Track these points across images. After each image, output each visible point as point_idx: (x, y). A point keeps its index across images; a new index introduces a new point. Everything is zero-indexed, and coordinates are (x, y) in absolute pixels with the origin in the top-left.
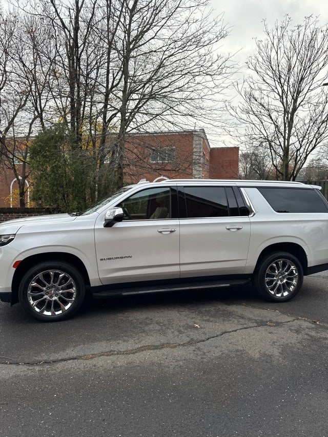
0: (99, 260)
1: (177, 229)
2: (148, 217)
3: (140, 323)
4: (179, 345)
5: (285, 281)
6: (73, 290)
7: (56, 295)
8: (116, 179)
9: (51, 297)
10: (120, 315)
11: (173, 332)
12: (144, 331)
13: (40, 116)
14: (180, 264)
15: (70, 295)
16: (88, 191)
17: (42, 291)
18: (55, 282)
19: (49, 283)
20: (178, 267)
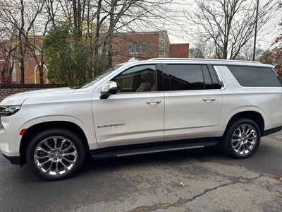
0: (96, 127)
1: (163, 101)
2: (134, 90)
3: (133, 181)
4: (171, 205)
5: (246, 142)
6: (75, 153)
7: (60, 157)
8: (107, 64)
9: (56, 159)
10: (115, 173)
11: (162, 191)
12: (137, 190)
13: (52, 19)
14: (164, 130)
15: (72, 158)
16: (87, 72)
17: (48, 154)
18: (58, 146)
19: (53, 148)
20: (163, 132)
